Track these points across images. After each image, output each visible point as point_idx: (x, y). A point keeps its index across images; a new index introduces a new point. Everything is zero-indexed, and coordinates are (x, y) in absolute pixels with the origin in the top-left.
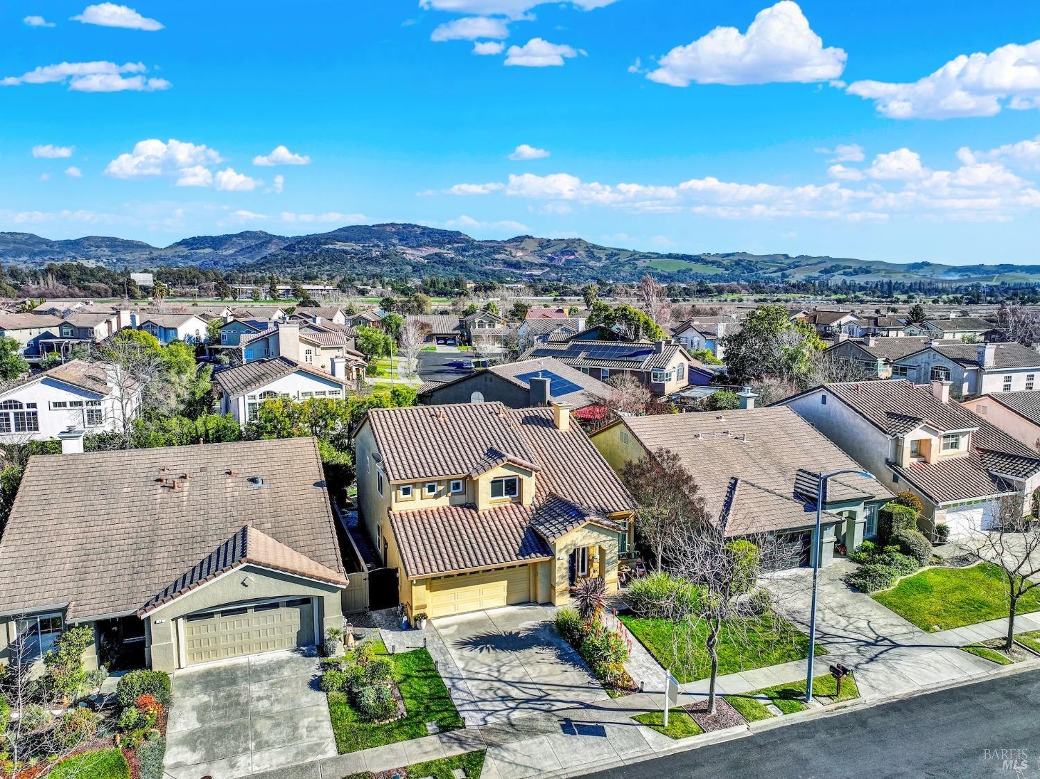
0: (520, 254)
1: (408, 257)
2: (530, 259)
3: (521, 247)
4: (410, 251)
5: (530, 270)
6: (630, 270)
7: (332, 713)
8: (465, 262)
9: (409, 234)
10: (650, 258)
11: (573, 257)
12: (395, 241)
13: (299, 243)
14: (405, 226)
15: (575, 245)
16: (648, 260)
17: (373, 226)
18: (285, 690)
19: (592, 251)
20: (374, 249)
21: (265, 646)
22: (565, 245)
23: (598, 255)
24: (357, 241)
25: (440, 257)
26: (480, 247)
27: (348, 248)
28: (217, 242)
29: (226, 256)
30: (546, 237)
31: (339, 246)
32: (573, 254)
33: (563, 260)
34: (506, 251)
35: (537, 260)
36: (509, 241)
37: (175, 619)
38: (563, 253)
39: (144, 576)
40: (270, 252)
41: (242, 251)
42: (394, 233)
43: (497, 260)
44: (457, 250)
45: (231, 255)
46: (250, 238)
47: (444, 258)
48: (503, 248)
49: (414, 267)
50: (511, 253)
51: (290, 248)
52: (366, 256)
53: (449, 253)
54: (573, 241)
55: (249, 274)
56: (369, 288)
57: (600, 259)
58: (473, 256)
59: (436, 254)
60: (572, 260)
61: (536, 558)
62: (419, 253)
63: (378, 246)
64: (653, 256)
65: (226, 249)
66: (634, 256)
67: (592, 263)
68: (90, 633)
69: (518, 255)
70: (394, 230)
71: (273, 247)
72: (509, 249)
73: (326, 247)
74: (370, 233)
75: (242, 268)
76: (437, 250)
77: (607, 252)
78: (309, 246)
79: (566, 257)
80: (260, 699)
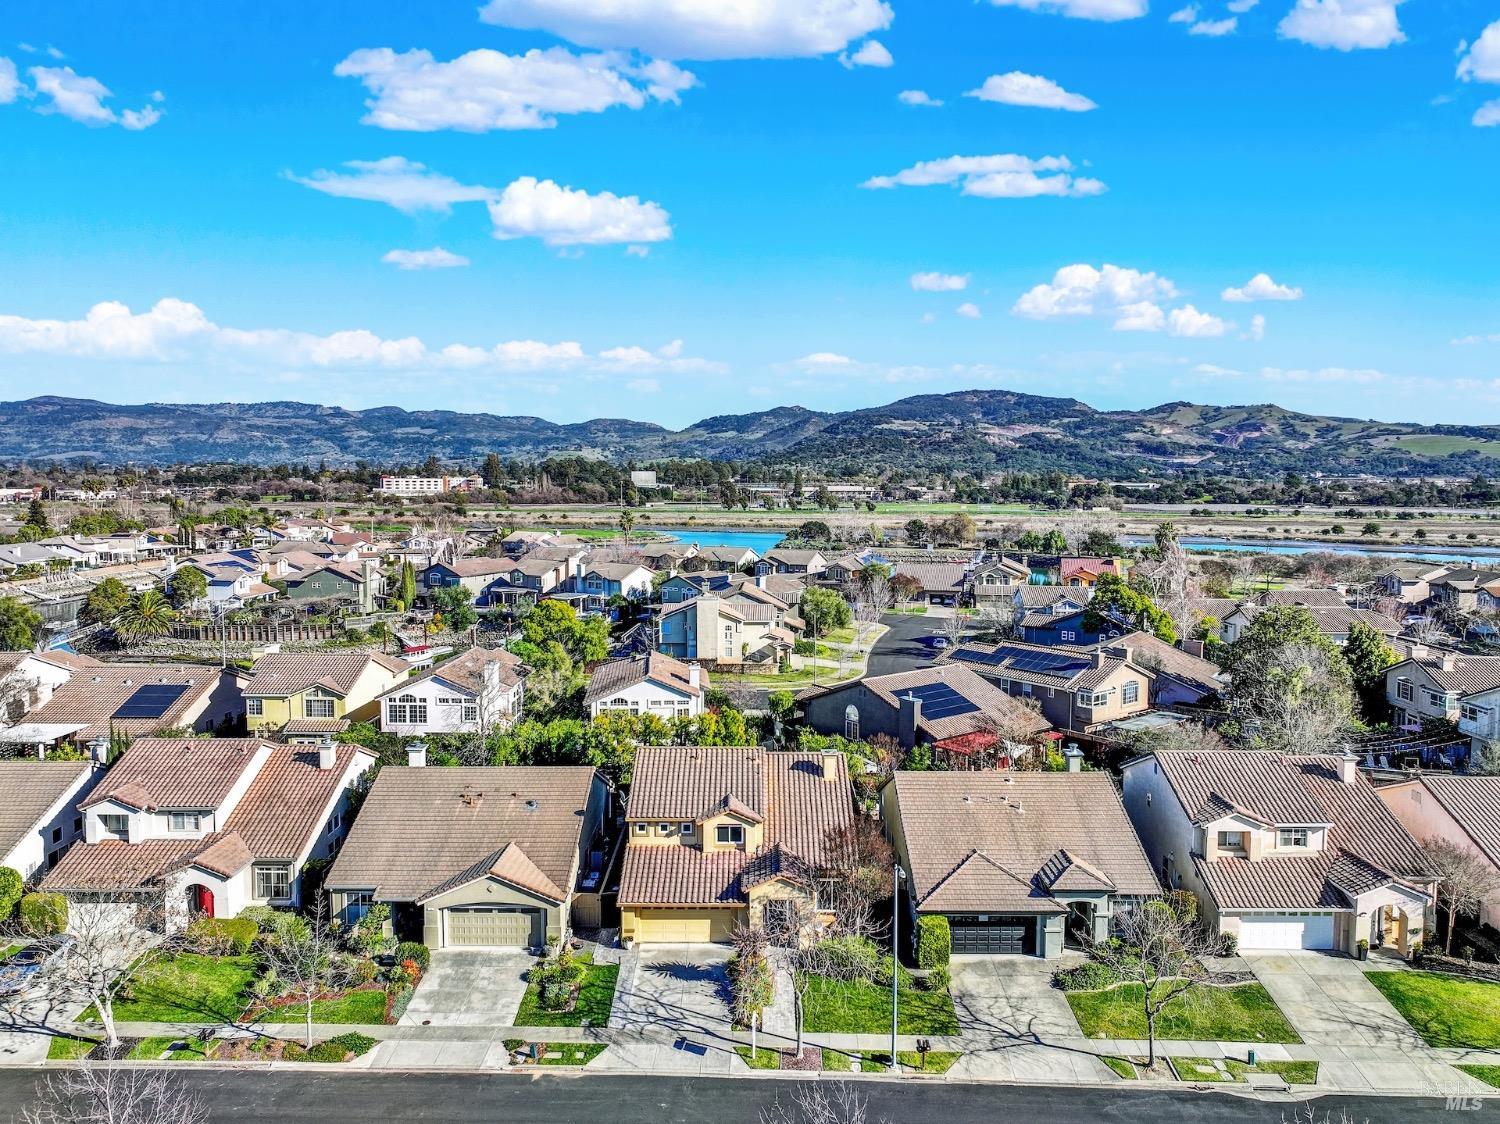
0: (1167, 431)
1: (991, 440)
2: (1181, 439)
3: (1170, 420)
4: (996, 430)
5: (1181, 456)
6: (1359, 454)
7: (525, 998)
8: (1077, 446)
9: (997, 405)
10: (1397, 433)
11: (1257, 434)
12: (976, 416)
13: (844, 422)
14: (993, 394)
15: (1263, 415)
16: (1393, 438)
17: (947, 395)
18: (503, 977)
19: (1291, 424)
20: (945, 429)
21: (504, 941)
22: (1245, 415)
23: (1303, 430)
24: (924, 418)
25: (1039, 440)
26: (1102, 422)
27: (909, 429)
28: (742, 423)
29: (750, 441)
30: (1214, 402)
31: (897, 425)
32: (1258, 429)
33: (1241, 439)
34: (1144, 427)
35: (1195, 441)
36: (1151, 412)
37: (442, 909)
38: (1241, 428)
39: (429, 873)
40: (806, 435)
41: (773, 434)
42: (977, 404)
43: (1128, 441)
44: (1066, 427)
45: (758, 440)
46: (783, 416)
47: (1047, 440)
48: (1140, 423)
49: (998, 455)
50: (1152, 430)
51: (832, 430)
52: (932, 439)
53: (1052, 432)
54: (1259, 409)
55: (777, 467)
56: (925, 489)
57: (1305, 437)
58: (1092, 435)
59: (1033, 435)
60: (1256, 440)
61: (732, 903)
62: (1010, 434)
63: (951, 424)
64: (1404, 429)
65: (753, 432)
66: (1370, 430)
67: (1290, 444)
68: (387, 910)
69: (1164, 432)
70: (976, 400)
71: (811, 428)
72: (1149, 424)
73: (880, 427)
74: (942, 405)
75: (769, 459)
76: (1036, 429)
77: (1319, 425)
78: (857, 427)
79: (1247, 434)
80: (483, 978)
